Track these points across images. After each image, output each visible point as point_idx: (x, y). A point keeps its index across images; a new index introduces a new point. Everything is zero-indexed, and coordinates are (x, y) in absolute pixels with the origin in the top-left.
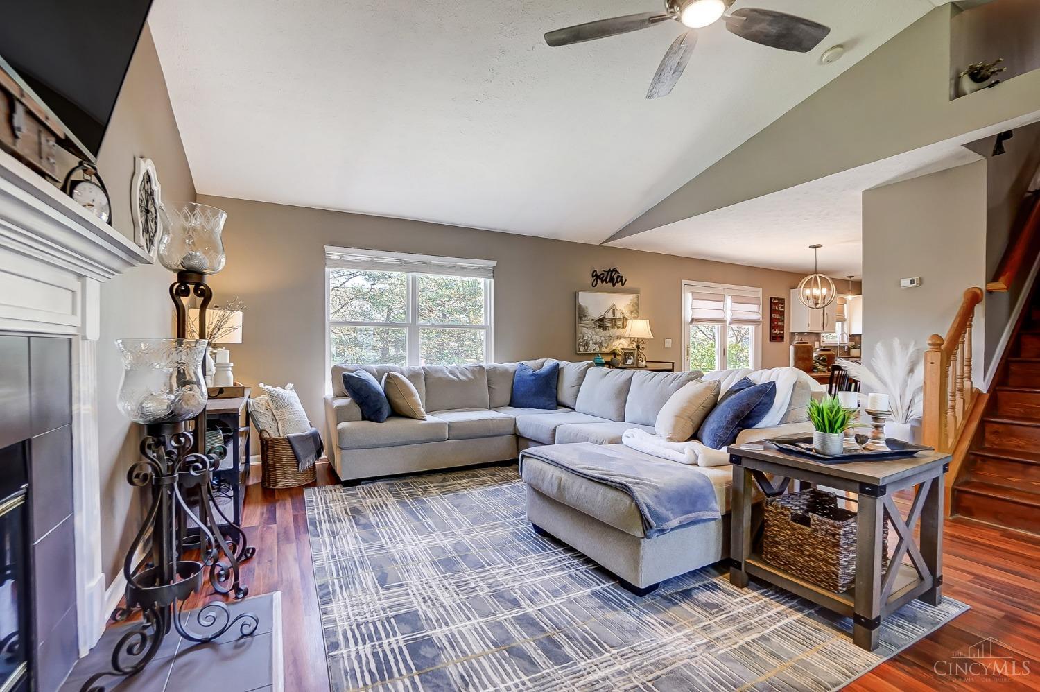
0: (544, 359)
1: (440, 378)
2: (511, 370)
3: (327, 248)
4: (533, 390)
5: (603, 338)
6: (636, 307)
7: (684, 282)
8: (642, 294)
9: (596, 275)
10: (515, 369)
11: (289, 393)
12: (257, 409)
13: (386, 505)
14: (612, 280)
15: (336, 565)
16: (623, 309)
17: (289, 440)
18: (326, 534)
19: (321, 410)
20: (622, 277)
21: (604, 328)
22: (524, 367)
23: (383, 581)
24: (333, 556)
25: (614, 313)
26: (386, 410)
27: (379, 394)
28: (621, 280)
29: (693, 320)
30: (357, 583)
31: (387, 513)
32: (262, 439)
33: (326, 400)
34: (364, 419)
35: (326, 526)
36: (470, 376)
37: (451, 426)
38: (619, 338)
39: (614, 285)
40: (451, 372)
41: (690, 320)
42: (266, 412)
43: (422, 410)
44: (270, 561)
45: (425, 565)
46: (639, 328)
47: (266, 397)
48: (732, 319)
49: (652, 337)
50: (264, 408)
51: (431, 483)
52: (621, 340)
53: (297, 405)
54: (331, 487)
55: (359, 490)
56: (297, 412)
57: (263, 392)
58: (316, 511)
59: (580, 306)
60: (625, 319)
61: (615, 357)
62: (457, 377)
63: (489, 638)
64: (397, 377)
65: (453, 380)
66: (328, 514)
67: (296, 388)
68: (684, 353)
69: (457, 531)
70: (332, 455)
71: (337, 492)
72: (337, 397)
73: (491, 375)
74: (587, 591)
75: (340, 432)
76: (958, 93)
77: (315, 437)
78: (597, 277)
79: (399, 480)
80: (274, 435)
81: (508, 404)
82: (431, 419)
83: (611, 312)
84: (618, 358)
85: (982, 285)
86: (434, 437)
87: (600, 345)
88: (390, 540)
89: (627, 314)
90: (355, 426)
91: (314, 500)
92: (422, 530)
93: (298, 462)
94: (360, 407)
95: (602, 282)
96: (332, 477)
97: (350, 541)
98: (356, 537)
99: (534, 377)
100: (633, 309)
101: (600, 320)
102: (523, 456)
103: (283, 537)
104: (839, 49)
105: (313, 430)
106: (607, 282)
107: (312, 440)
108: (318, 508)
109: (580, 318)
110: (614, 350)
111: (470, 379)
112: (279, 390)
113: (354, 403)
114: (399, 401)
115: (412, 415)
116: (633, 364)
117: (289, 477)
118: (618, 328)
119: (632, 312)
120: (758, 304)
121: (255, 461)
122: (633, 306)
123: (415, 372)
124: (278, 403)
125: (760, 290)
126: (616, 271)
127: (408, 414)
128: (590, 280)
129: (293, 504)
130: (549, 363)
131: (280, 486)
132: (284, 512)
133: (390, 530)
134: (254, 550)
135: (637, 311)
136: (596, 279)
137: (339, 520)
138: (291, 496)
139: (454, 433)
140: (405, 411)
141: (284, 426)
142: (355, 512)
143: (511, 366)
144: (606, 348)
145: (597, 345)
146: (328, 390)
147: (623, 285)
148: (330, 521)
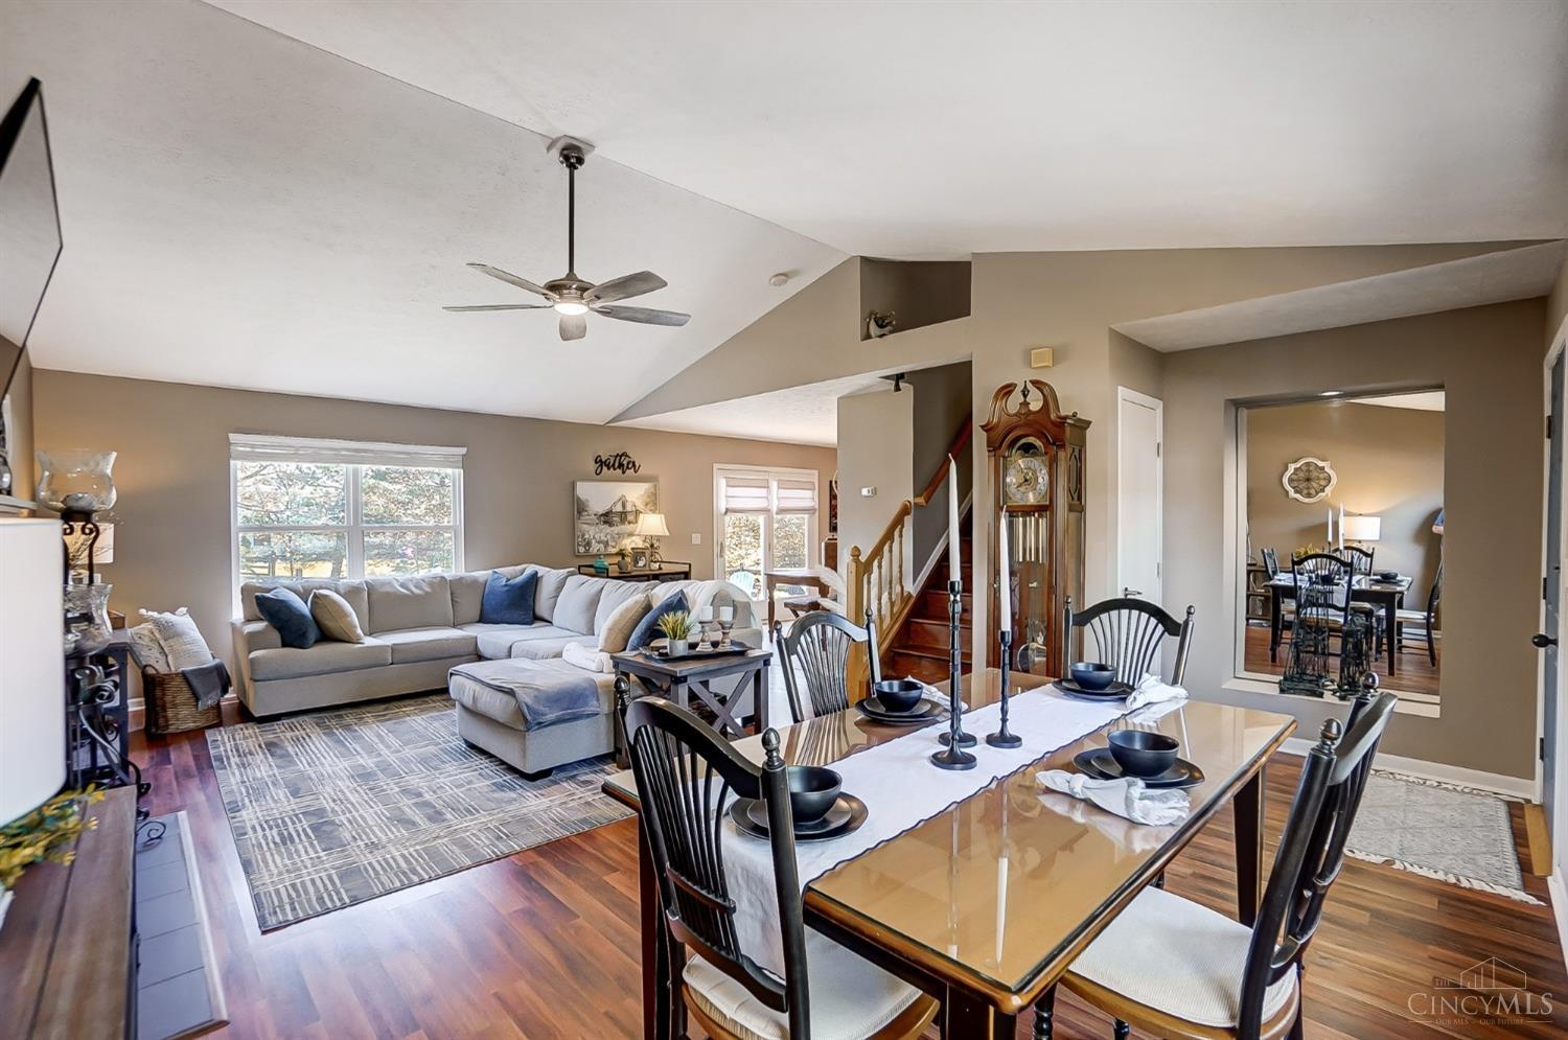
0: (524, 566)
1: (388, 594)
2: (481, 580)
3: (231, 436)
4: (505, 603)
5: (609, 537)
6: (653, 498)
7: (716, 466)
8: (662, 481)
9: (601, 460)
10: (485, 579)
11: (182, 620)
12: (139, 641)
13: (310, 737)
14: (621, 465)
15: (246, 787)
16: (635, 500)
17: (184, 675)
18: (234, 767)
19: (227, 637)
20: (634, 463)
21: (611, 524)
22: (496, 575)
23: (295, 793)
24: (243, 782)
25: (624, 506)
26: (313, 634)
27: (303, 616)
28: (634, 465)
29: (727, 511)
30: (268, 797)
31: (310, 744)
32: (145, 676)
33: (233, 625)
34: (285, 644)
35: (235, 760)
36: (428, 590)
37: (394, 648)
38: (631, 535)
39: (624, 472)
40: (402, 585)
41: (724, 510)
42: (150, 644)
43: (359, 631)
44: (170, 793)
45: (341, 779)
46: (652, 524)
47: (150, 626)
48: (778, 508)
49: (668, 534)
50: (147, 639)
51: (369, 712)
52: (634, 538)
53: (195, 634)
54: (241, 726)
55: (276, 726)
56: (193, 642)
57: (146, 620)
58: (222, 749)
59: (579, 498)
60: (637, 513)
61: (623, 558)
62: (412, 592)
63: (385, 816)
64: (326, 596)
65: (405, 595)
66: (237, 750)
67: (191, 613)
68: (717, 550)
69: (384, 751)
70: (242, 691)
71: (251, 730)
72: (248, 620)
73: (456, 587)
74: (488, 783)
75: (252, 662)
76: (868, 336)
77: (219, 670)
78: (601, 463)
79: (330, 713)
80: (162, 669)
81: (477, 618)
82: (369, 641)
83: (620, 504)
84: (628, 560)
85: (911, 499)
86: (374, 661)
87: (606, 544)
88: (309, 764)
89: (640, 507)
90: (273, 654)
91: (219, 738)
92: (346, 753)
93: (197, 699)
94: (280, 632)
95: (609, 469)
96: (243, 714)
97: (263, 768)
98: (270, 766)
99: (506, 588)
100: (648, 500)
101: (606, 515)
102: (451, 674)
103: (183, 775)
104: (783, 277)
105: (217, 661)
106: (615, 469)
107: (215, 673)
108: (225, 746)
109: (579, 513)
110: (621, 550)
111: (427, 593)
112: (167, 616)
113: (271, 628)
114: (330, 624)
115: (346, 638)
116: (645, 566)
117: (183, 717)
118: (629, 523)
119: (647, 504)
120: (814, 489)
121: (135, 705)
122: (649, 497)
123: (353, 587)
124: (168, 632)
125: (816, 472)
126: (627, 456)
127: (340, 637)
128: (593, 466)
129: (191, 746)
130: (530, 569)
131: (172, 729)
132: (182, 755)
133: (311, 758)
134: (149, 785)
135: (653, 503)
136: (601, 465)
137: (251, 754)
138: (189, 739)
139: (398, 657)
140: (338, 634)
141: (176, 659)
142: (271, 747)
143: (482, 575)
144: (614, 547)
145: (602, 545)
146: (237, 613)
147: (636, 472)
148: (239, 756)
